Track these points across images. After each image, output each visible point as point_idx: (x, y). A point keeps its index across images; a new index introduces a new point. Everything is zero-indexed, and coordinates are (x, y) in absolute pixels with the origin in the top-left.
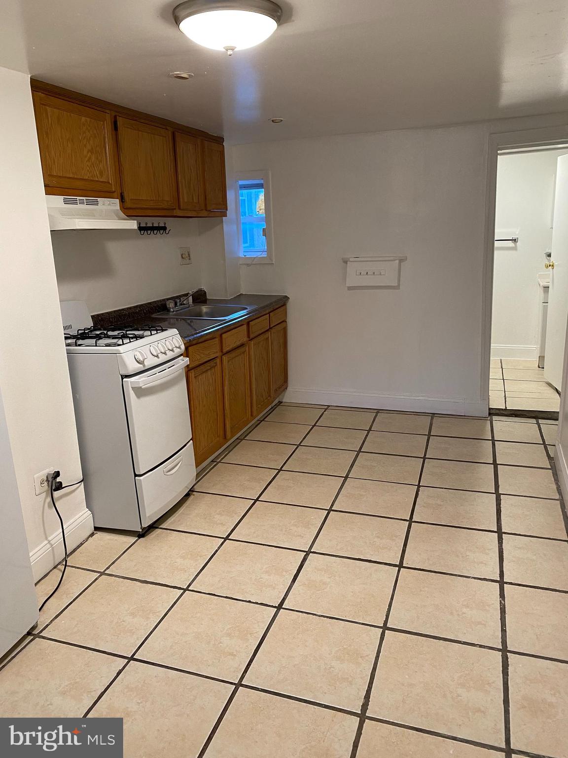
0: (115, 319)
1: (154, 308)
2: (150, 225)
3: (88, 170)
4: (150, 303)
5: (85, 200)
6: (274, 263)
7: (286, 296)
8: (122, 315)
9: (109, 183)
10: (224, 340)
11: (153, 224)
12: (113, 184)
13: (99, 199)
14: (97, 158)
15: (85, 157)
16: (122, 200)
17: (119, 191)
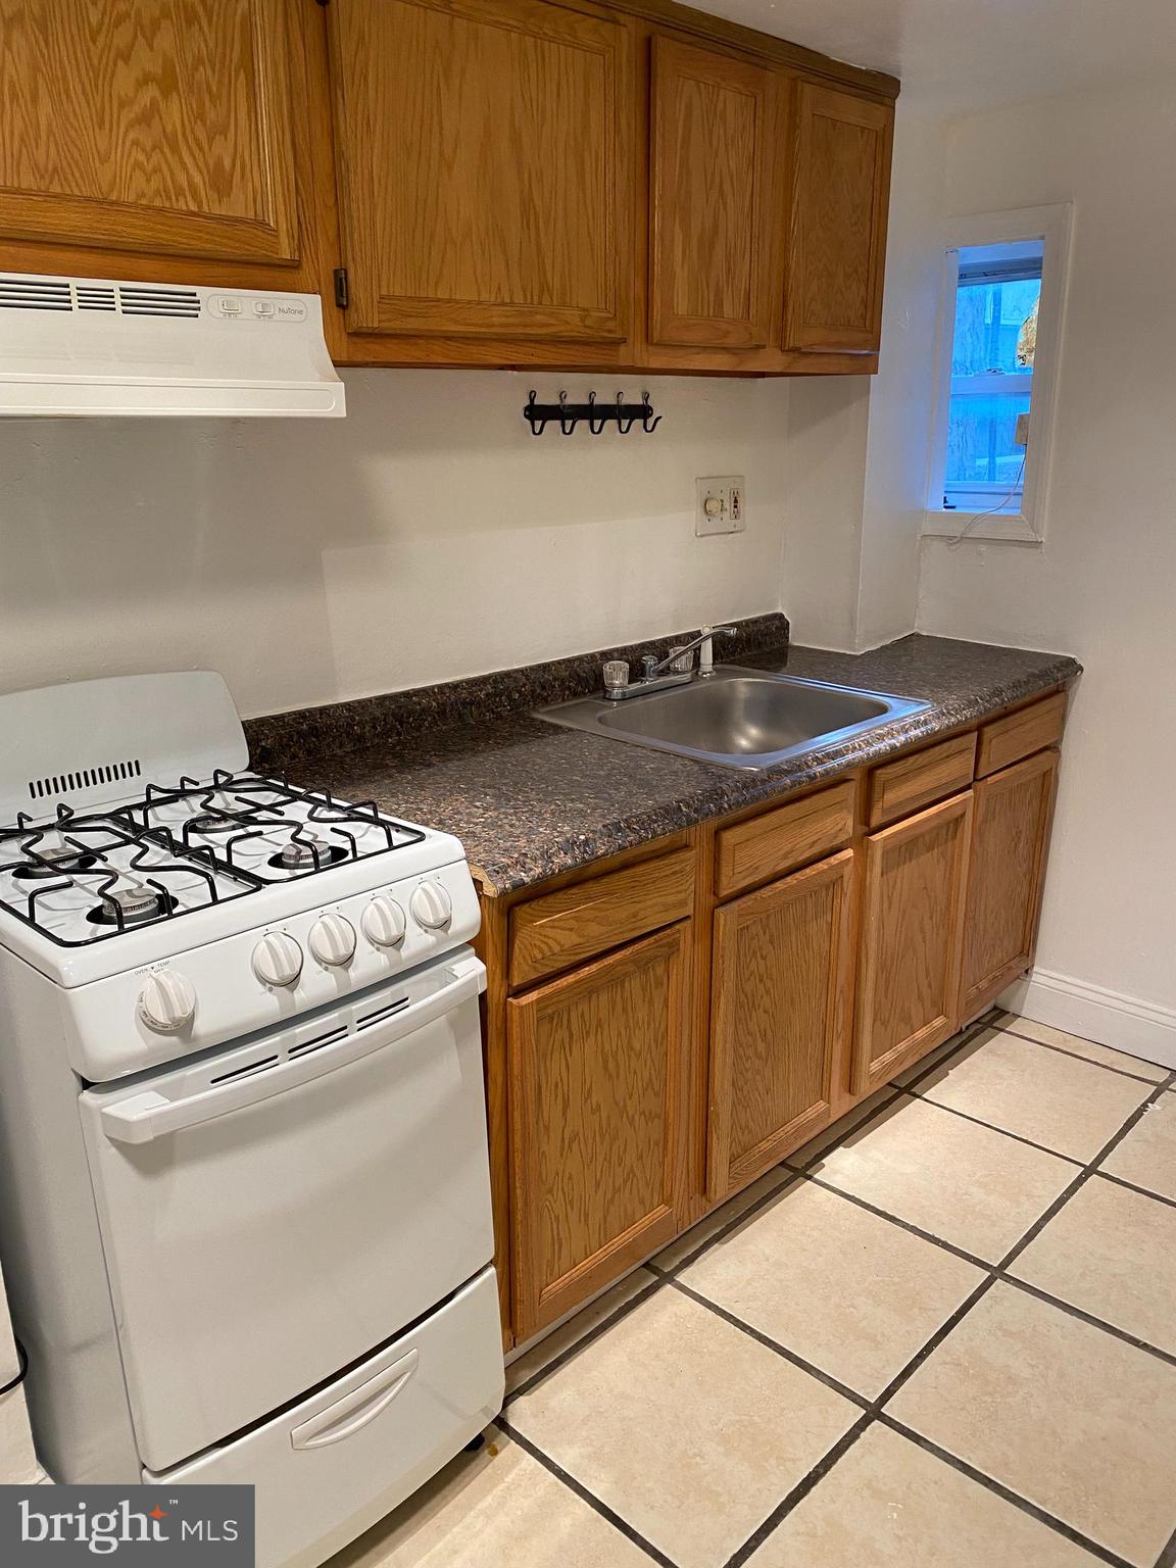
0: (374, 727)
1: (557, 684)
2: (577, 398)
3: (138, 165)
4: (545, 667)
5: (117, 294)
6: (1043, 539)
7: (1073, 661)
8: (410, 713)
9: (264, 224)
10: (725, 856)
11: (591, 395)
12: (283, 227)
13: (202, 292)
14: (201, 116)
15: (122, 105)
16: (340, 297)
17: (322, 263)
